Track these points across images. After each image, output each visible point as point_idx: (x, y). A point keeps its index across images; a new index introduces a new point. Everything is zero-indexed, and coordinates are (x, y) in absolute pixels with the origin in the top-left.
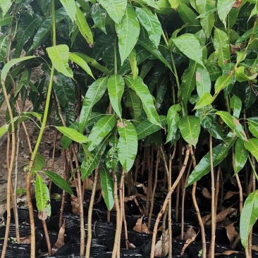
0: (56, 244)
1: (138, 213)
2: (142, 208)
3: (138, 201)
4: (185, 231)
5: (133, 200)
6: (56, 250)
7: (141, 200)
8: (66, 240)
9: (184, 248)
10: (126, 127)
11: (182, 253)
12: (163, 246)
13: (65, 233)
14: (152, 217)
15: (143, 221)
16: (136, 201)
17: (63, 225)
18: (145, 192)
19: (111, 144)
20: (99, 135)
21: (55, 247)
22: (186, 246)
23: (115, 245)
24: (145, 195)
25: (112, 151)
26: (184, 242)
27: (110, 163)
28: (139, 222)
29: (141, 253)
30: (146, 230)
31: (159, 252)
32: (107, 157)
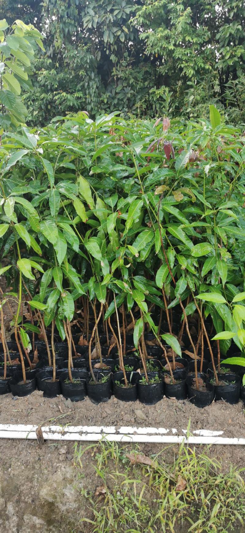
0: (33, 361)
1: (80, 331)
2: (82, 328)
3: (79, 324)
4: (110, 339)
5: (76, 324)
6: (35, 364)
7: (81, 323)
8: (39, 357)
9: (109, 351)
10: (66, 296)
11: (108, 354)
12: (97, 352)
13: (38, 353)
14: (89, 334)
15: (84, 337)
16: (78, 324)
17: (36, 350)
18: (83, 316)
19: (59, 305)
20: (52, 302)
21: (34, 363)
22: (110, 349)
23: (69, 358)
24: (83, 318)
25: (60, 309)
26: (109, 347)
27: (60, 316)
28: (82, 337)
29: (84, 358)
30: (86, 343)
31: (95, 356)
32: (58, 313)
